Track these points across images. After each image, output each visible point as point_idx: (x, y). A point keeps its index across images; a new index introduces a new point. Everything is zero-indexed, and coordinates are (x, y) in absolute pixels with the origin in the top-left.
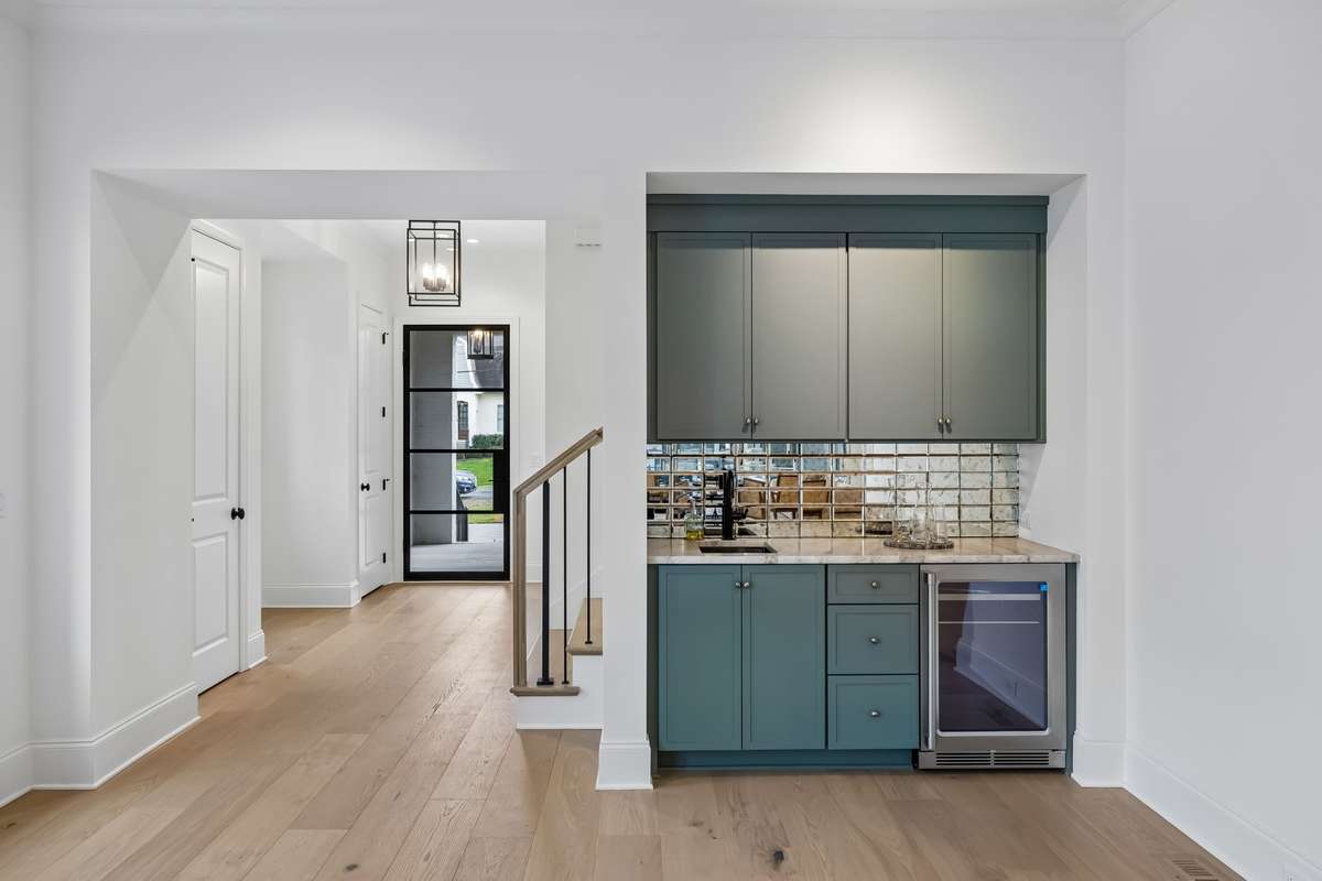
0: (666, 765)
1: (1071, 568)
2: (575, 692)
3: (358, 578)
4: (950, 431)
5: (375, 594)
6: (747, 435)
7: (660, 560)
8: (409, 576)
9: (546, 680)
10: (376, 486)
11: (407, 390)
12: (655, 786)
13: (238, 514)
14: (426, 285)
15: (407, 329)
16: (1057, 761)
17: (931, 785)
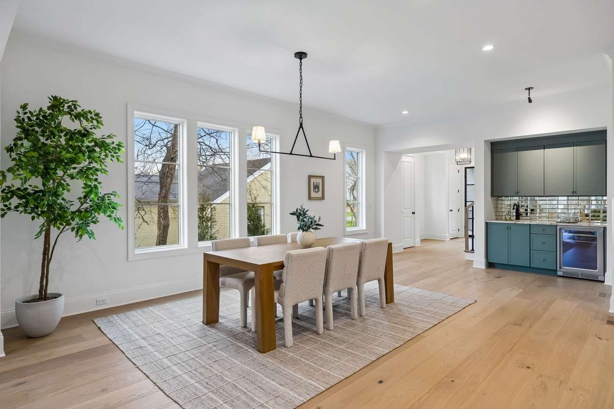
0: (490, 265)
1: (605, 229)
3: (450, 234)
4: (576, 193)
5: (454, 239)
6: (516, 195)
7: (488, 221)
9: (472, 250)
10: (455, 210)
11: (466, 185)
13: (413, 213)
15: (466, 168)
16: (600, 278)
17: (560, 280)
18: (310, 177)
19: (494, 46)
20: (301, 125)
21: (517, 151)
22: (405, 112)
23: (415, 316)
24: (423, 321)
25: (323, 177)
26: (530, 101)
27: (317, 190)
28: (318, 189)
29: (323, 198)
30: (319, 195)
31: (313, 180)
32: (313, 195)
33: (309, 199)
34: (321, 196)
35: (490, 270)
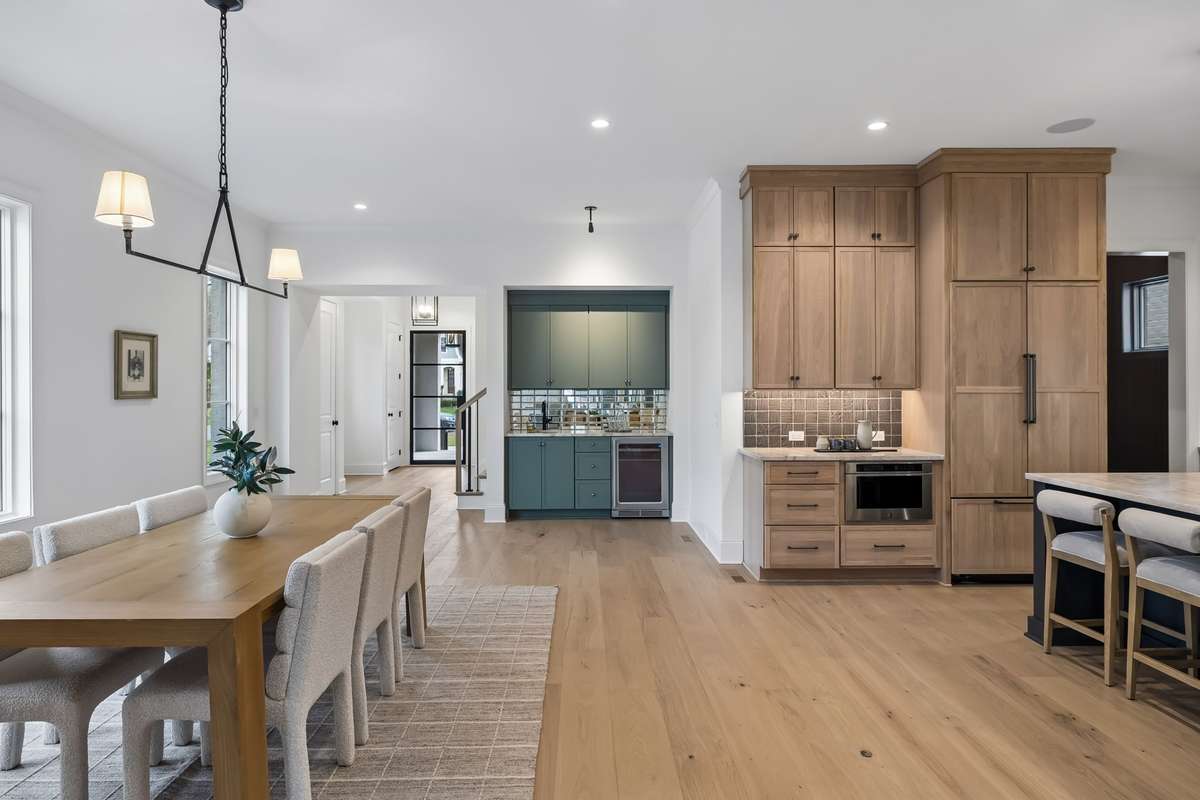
0: (512, 515)
1: (671, 438)
2: (482, 494)
3: (387, 461)
5: (394, 470)
7: (509, 435)
8: (413, 462)
9: (469, 490)
10: (396, 415)
11: (412, 365)
12: (507, 521)
13: (335, 423)
14: (421, 316)
15: (412, 333)
16: (665, 514)
17: (616, 524)
18: (119, 336)
19: (610, 122)
20: (224, 192)
21: (550, 310)
22: (360, 207)
23: (498, 646)
24: (525, 654)
25: (152, 339)
26: (591, 229)
27: (137, 372)
28: (141, 368)
29: (152, 393)
30: (143, 385)
31: (128, 345)
32: (129, 385)
33: (117, 397)
34: (148, 389)
35: (516, 524)
